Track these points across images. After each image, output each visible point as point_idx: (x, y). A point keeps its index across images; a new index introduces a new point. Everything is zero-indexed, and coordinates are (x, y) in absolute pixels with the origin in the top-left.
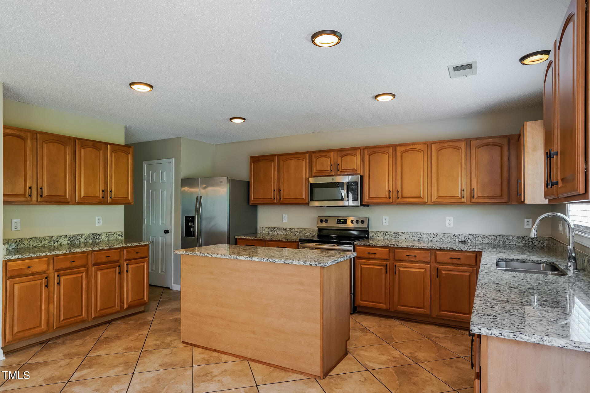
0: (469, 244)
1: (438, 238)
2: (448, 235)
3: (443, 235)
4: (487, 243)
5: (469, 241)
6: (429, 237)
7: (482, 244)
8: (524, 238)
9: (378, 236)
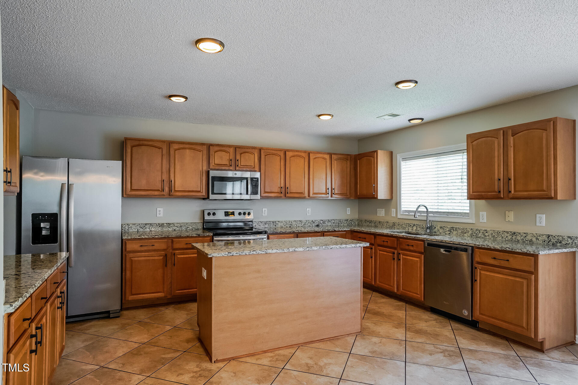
0: (321, 227)
1: (303, 223)
2: (309, 221)
3: (305, 221)
4: (330, 226)
5: (321, 225)
6: (297, 224)
7: (327, 226)
8: (347, 220)
9: (260, 226)
